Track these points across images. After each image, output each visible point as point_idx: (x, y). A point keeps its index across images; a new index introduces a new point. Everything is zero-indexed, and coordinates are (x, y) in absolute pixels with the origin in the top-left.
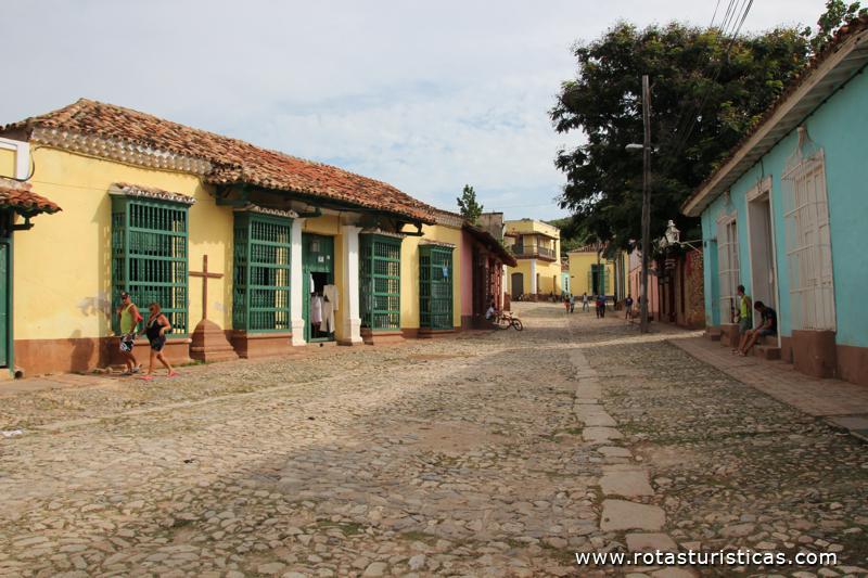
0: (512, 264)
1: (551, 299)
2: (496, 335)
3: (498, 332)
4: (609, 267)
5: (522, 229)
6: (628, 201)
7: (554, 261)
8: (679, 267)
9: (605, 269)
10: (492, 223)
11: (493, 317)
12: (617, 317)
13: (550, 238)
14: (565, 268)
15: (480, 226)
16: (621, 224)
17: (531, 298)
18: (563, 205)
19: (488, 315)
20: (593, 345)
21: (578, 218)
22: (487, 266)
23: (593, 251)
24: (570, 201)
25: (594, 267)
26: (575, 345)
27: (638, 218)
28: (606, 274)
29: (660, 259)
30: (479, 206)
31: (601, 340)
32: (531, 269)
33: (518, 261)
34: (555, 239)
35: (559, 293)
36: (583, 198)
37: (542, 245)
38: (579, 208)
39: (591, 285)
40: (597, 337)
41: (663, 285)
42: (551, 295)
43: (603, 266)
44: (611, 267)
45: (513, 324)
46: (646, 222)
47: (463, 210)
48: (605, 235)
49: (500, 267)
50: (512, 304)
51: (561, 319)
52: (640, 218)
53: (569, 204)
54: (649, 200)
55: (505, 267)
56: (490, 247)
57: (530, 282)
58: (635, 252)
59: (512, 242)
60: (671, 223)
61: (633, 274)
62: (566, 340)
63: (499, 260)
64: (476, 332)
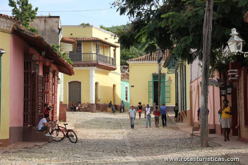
0: (69, 72)
1: (109, 109)
2: (48, 148)
3: (52, 144)
4: (170, 76)
5: (80, 35)
6: (189, 8)
7: (114, 69)
8: (242, 78)
9: (167, 79)
10: (48, 27)
11: (45, 128)
12: (177, 129)
13: (110, 45)
14: (125, 77)
15: (33, 31)
16: (182, 32)
17: (89, 108)
18: (123, 11)
19: (40, 126)
20: (150, 158)
21: (137, 26)
22: (41, 74)
23: (154, 59)
24: (129, 7)
25: (155, 76)
26: (131, 159)
27: (199, 27)
28: (166, 84)
29: (223, 69)
30: (33, 9)
31: (158, 153)
32: (89, 77)
33: (75, 69)
34: (115, 47)
35: (118, 103)
36: (143, 3)
37: (101, 52)
38: (139, 14)
39: (152, 95)
40: (154, 150)
41: (225, 96)
42: (110, 105)
43: (164, 75)
44: (173, 76)
45: (67, 136)
46: (207, 31)
47: (15, 11)
48: (165, 43)
49: (55, 75)
50: (69, 114)
51: (120, 131)
52: (201, 26)
53: (128, 10)
54: (211, 7)
55: (61, 75)
56: (44, 53)
57: (89, 91)
58: (196, 62)
59: (69, 48)
60: (234, 32)
61: (195, 85)
62: (123, 153)
63: (53, 67)
64: (26, 145)
